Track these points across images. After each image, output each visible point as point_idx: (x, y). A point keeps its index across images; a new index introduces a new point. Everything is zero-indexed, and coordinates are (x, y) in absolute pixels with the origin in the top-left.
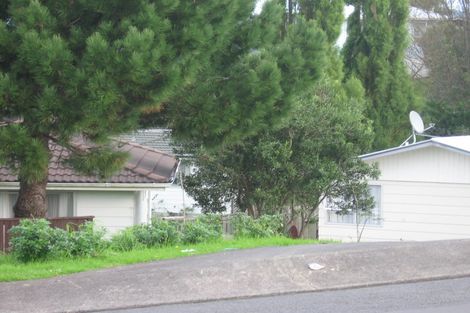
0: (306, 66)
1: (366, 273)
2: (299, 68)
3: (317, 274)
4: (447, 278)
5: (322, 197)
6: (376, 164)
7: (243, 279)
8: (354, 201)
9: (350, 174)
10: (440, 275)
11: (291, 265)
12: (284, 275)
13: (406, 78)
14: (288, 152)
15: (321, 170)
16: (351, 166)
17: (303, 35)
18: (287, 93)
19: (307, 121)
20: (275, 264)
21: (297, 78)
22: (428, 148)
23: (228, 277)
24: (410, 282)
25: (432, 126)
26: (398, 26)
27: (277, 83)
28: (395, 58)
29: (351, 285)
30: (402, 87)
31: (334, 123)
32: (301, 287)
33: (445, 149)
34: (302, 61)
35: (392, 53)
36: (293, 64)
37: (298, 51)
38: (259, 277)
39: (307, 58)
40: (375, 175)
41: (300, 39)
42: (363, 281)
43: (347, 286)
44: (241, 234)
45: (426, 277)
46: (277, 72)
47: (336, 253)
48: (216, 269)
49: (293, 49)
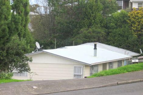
0: (15, 28)
1: (51, 89)
2: (13, 28)
3: (36, 89)
4: (75, 90)
5: (14, 68)
6: (31, 57)
7: (14, 91)
8: (24, 69)
9: (23, 61)
10: (73, 89)
11: (27, 87)
12: (26, 90)
13: (29, 32)
14: (5, 54)
15: (15, 59)
16: (23, 58)
17: (14, 18)
18: (10, 36)
19: (11, 45)
20: (22, 87)
21: (13, 31)
22: (42, 53)
23: (9, 91)
24: (64, 91)
25: (42, 46)
26: (26, 16)
27: (7, 33)
28: (26, 26)
29: (47, 93)
30: (28, 35)
31: (18, 45)
32: (32, 94)
33: (47, 53)
34: (14, 26)
35: (25, 25)
36: (12, 27)
37: (13, 23)
38: (18, 91)
39: (15, 25)
40: (31, 61)
41: (13, 19)
42: (50, 92)
43: (46, 93)
44: (3, 78)
45: (69, 90)
46: (7, 29)
47: (40, 83)
48: (5, 89)
49: (11, 22)
